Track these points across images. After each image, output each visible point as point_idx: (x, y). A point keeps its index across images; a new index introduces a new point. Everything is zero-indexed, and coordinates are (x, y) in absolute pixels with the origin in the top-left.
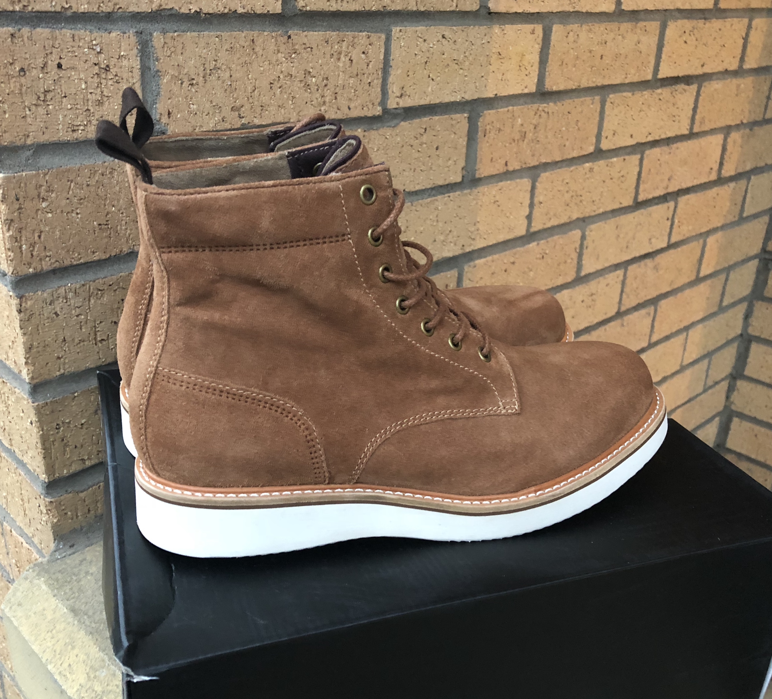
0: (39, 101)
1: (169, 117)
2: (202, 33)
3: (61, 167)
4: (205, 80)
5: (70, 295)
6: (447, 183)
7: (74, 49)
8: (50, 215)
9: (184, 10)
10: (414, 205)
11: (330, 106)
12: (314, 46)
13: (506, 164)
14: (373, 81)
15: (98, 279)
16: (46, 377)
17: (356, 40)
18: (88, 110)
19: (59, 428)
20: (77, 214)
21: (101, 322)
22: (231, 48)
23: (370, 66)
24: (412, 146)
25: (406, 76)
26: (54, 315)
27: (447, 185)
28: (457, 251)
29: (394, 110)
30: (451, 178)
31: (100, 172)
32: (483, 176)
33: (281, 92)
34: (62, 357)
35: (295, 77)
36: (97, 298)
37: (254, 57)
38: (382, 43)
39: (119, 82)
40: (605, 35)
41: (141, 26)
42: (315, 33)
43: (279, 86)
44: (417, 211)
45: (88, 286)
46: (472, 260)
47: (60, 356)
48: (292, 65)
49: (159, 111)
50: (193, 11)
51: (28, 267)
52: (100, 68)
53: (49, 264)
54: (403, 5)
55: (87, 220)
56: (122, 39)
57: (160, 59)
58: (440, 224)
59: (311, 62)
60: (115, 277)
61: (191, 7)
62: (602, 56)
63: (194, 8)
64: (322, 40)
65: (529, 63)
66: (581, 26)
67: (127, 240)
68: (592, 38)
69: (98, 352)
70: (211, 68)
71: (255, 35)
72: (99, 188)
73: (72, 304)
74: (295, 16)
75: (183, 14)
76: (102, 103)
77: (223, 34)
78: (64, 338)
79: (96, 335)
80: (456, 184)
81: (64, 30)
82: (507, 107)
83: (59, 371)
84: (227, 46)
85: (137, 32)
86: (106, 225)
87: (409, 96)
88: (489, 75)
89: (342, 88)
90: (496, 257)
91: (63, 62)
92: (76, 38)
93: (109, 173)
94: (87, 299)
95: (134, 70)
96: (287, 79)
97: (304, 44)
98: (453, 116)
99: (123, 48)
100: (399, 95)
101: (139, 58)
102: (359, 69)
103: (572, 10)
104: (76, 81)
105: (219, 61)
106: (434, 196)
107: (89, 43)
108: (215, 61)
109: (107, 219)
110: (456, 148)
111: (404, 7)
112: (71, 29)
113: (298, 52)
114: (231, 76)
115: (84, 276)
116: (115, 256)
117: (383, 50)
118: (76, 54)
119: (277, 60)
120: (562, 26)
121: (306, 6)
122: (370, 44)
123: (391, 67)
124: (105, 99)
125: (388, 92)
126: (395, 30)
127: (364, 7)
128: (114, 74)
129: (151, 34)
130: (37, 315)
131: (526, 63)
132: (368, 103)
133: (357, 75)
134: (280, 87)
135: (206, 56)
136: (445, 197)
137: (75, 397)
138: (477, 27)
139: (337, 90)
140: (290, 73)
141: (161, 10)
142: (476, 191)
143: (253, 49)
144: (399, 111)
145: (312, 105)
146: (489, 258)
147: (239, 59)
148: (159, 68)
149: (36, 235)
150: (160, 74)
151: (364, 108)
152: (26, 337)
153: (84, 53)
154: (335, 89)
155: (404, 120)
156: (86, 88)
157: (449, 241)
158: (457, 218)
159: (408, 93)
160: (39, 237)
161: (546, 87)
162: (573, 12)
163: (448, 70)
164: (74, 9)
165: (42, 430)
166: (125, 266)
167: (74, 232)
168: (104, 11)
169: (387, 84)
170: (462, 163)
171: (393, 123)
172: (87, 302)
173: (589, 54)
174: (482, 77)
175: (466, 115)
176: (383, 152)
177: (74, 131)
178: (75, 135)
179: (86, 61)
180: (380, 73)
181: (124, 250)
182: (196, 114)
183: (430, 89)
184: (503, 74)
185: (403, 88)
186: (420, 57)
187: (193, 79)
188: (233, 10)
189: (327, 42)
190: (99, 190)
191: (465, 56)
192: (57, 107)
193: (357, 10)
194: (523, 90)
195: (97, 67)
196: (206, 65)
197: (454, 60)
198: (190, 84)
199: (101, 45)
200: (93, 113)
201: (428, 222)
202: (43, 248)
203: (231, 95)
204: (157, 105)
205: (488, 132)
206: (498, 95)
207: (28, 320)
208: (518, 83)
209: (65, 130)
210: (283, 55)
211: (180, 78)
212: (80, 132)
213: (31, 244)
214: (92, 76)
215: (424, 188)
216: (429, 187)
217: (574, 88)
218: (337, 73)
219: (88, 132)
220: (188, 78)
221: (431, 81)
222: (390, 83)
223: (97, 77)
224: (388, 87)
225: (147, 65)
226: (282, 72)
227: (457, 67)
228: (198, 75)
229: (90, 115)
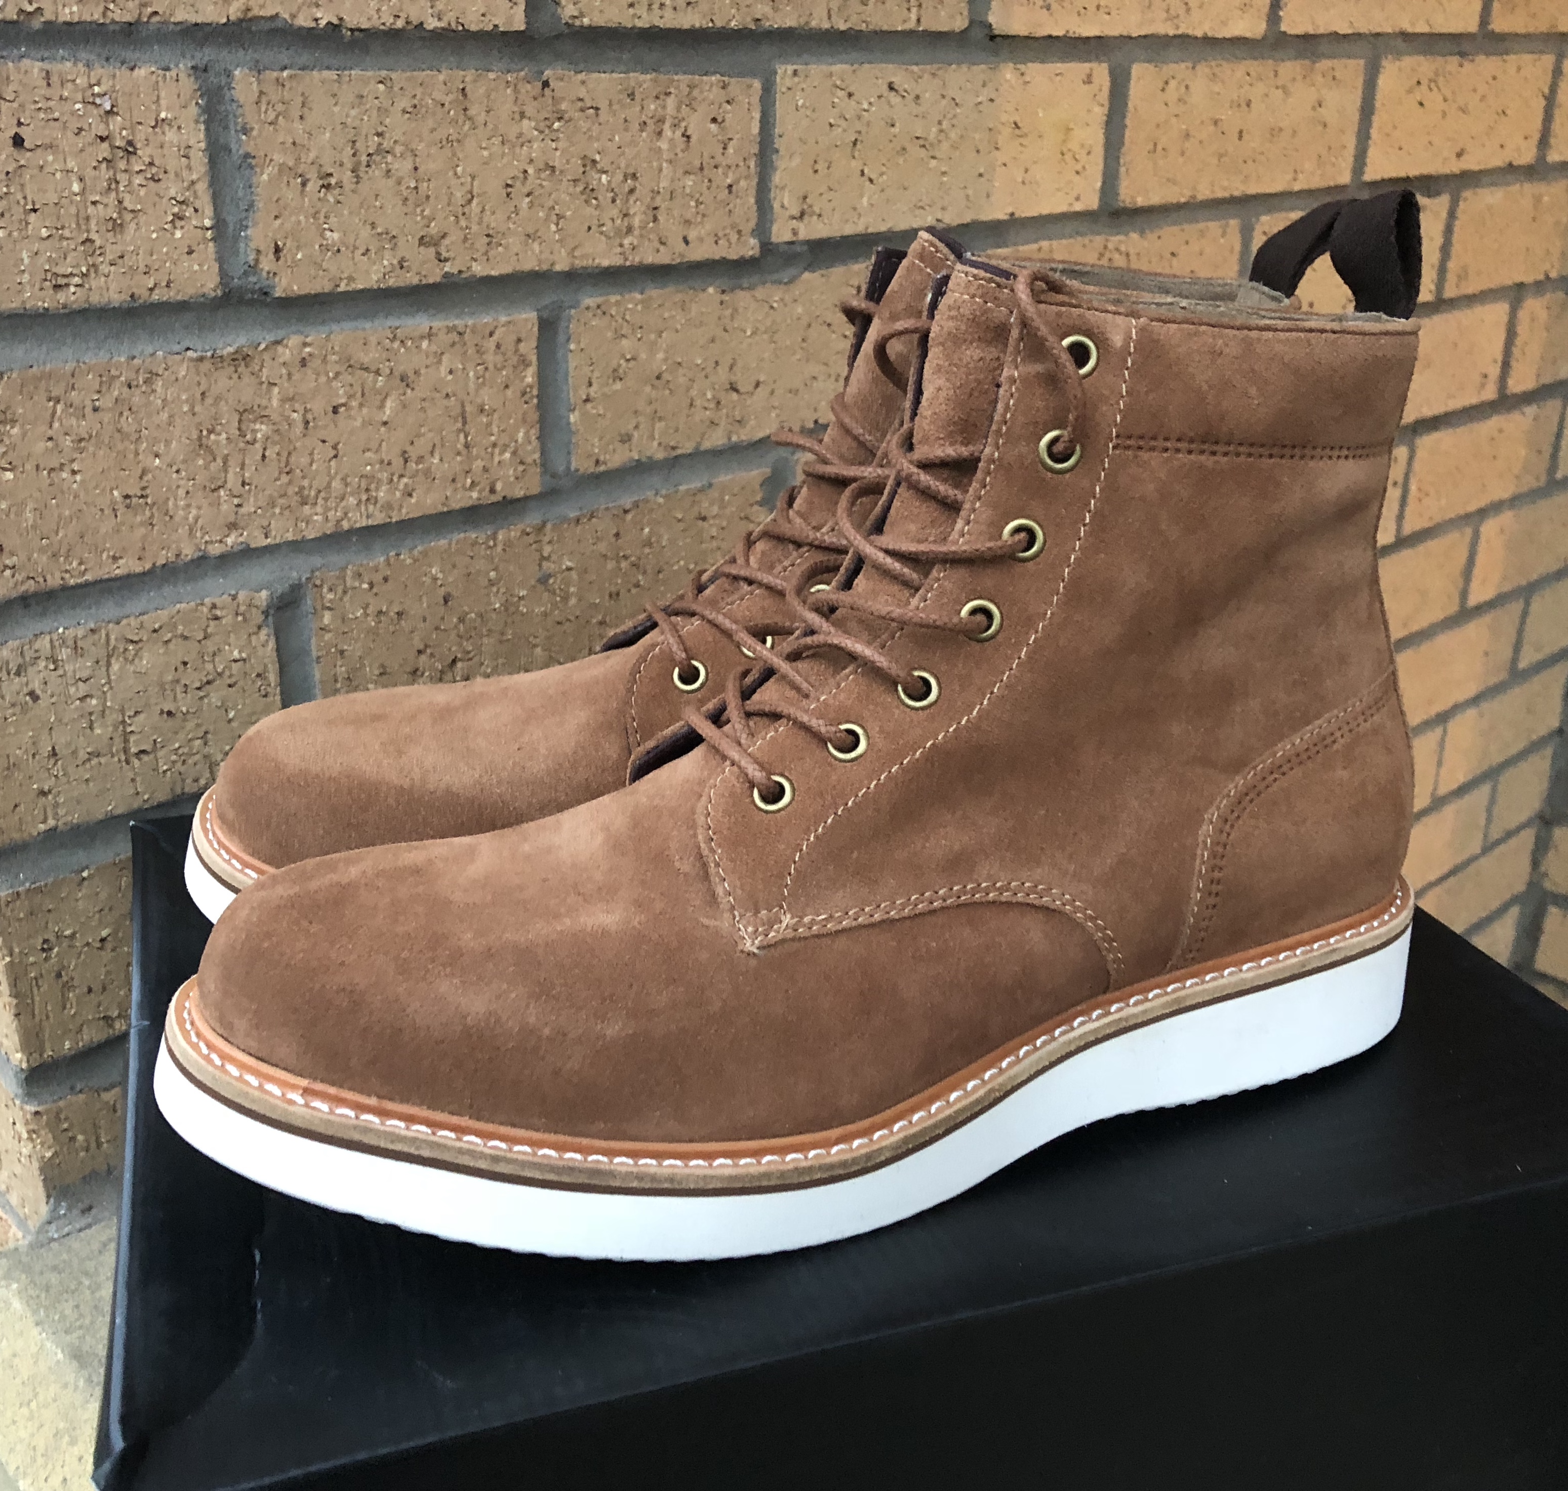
1: (278, 259)
2: (347, 73)
3: (31, 367)
4: (357, 177)
5: (64, 654)
7: (51, 104)
8: (9, 475)
9: (303, 21)
11: (641, 236)
12: (603, 105)
14: (737, 181)
15: (128, 617)
16: (16, 836)
17: (695, 93)
18: (88, 240)
19: (51, 949)
20: (74, 472)
21: (137, 713)
22: (415, 106)
23: (731, 150)
24: (829, 325)
25: (811, 171)
26: (28, 698)
29: (786, 247)
31: (123, 379)
33: (531, 205)
34: (50, 791)
35: (562, 172)
36: (126, 659)
37: (466, 127)
38: (755, 100)
39: (159, 180)
40: (1247, 87)
41: (206, 55)
42: (603, 75)
43: (526, 190)
45: (103, 632)
47: (46, 788)
48: (554, 145)
49: (253, 245)
50: (323, 23)
52: (113, 147)
53: (11, 584)
54: (800, 16)
55: (96, 488)
56: (161, 84)
57: (252, 129)
59: (598, 140)
60: (166, 612)
61: (319, 15)
62: (1241, 132)
63: (325, 17)
64: (620, 92)
65: (1082, 146)
66: (1193, 68)
67: (191, 530)
68: (1219, 94)
69: (133, 780)
70: (371, 151)
71: (467, 79)
72: (121, 414)
73: (69, 674)
74: (559, 36)
75: (301, 28)
76: (121, 225)
77: (394, 76)
78: (53, 748)
79: (126, 741)
81: (26, 62)
82: (1036, 241)
83: (44, 821)
84: (404, 103)
85: (193, 68)
86: (142, 496)
87: (820, 215)
88: (995, 171)
89: (668, 197)
91: (24, 132)
92: (55, 79)
93: (145, 382)
94: (103, 663)
95: (192, 153)
96: (543, 175)
97: (581, 100)
99: (163, 102)
100: (795, 212)
101: (202, 127)
102: (705, 155)
103: (1171, 33)
104: (58, 175)
105: (387, 135)
107: (84, 91)
108: (379, 135)
109: (144, 484)
111: (802, 21)
112: (43, 60)
113: (566, 116)
114: (416, 169)
115: (93, 611)
116: (164, 565)
117: (757, 115)
118: (56, 115)
119: (520, 135)
120: (1150, 67)
121: (582, 15)
122: (728, 102)
123: (777, 151)
124: (128, 217)
125: (772, 207)
126: (784, 71)
127: (712, 20)
128: (147, 160)
129: (229, 74)
131: (1074, 145)
132: (728, 231)
135: (357, 123)
137: (84, 879)
138: (964, 67)
139: (658, 202)
140: (551, 163)
141: (251, 20)
143: (465, 110)
144: (798, 249)
145: (602, 233)
147: (433, 130)
148: (250, 149)
150: (253, 162)
151: (720, 242)
153: (74, 113)
154: (653, 198)
155: (810, 267)
156: (83, 192)
159: (817, 209)
161: (1122, 197)
162: (1175, 36)
163: (905, 160)
164: (48, 16)
165: (11, 955)
166: (189, 588)
167: (67, 513)
168: (117, 19)
169: (770, 190)
171: (785, 276)
172: (104, 669)
173: (1212, 128)
174: (981, 175)
176: (765, 336)
177: (57, 287)
178: (62, 297)
179: (81, 129)
180: (752, 164)
181: (185, 552)
182: (339, 251)
183: (865, 200)
184: (1026, 171)
185: (805, 198)
186: (840, 130)
187: (331, 175)
188: (415, 23)
189: (632, 96)
190: (123, 419)
191: (941, 131)
192: (15, 234)
193: (697, 25)
194: (1071, 205)
195: (105, 145)
196: (358, 144)
197: (917, 138)
198: (323, 186)
199: (114, 95)
200: (100, 247)
203: (418, 210)
204: (249, 232)
206: (1017, 215)
208: (1058, 190)
209: (37, 286)
210: (533, 124)
211: (300, 171)
212: (72, 289)
214: (95, 164)
217: (1183, 200)
218: (655, 164)
219: (90, 289)
220: (319, 172)
221: (868, 183)
222: (777, 187)
223: (107, 168)
224: (772, 195)
225: (222, 141)
226: (531, 161)
227: (923, 153)
228: (341, 165)
229: (94, 251)
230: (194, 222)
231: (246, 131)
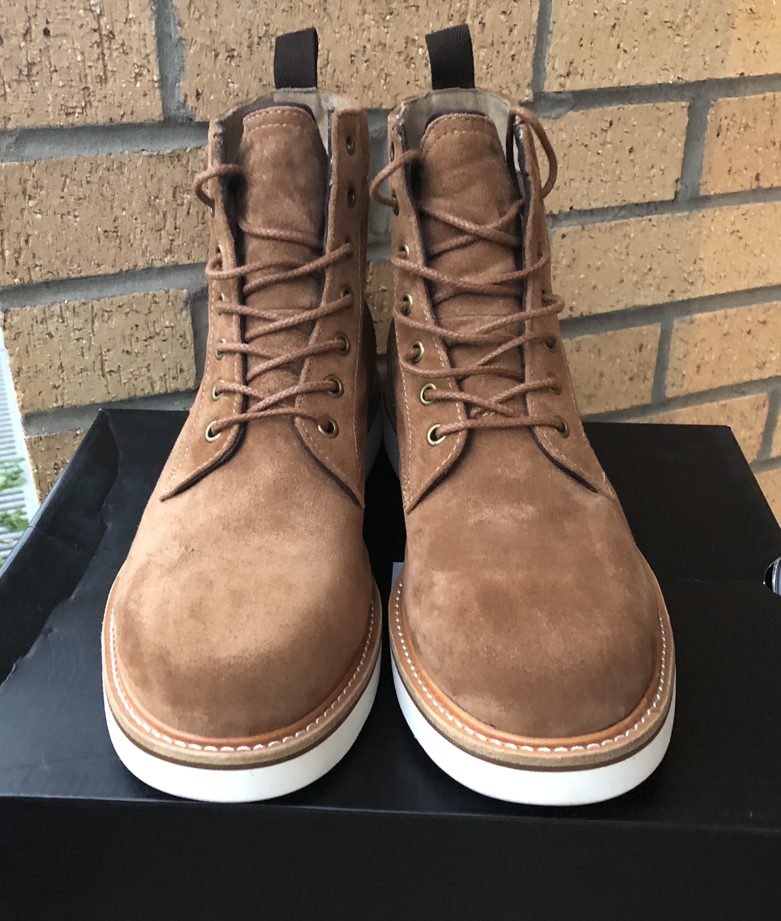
0: (22, 77)
1: (198, 100)
3: (52, 158)
4: (251, 51)
5: (67, 314)
6: (647, 200)
7: (65, 10)
8: (39, 216)
10: (587, 229)
12: (422, 4)
13: (757, 178)
14: (519, 53)
15: (103, 297)
16: (41, 408)
19: (59, 469)
20: (75, 217)
21: (108, 350)
22: (291, 8)
23: (515, 32)
24: (586, 146)
25: (577, 45)
26: (47, 336)
27: (648, 204)
28: (662, 298)
29: (555, 95)
30: (656, 194)
31: (104, 166)
32: (712, 193)
33: (368, 68)
34: (59, 386)
35: (391, 47)
36: (103, 321)
37: (325, 20)
39: (127, 54)
43: (364, 59)
44: (592, 238)
45: (90, 305)
46: (689, 312)
47: (57, 385)
48: (386, 30)
49: (183, 92)
51: (13, 276)
52: (101, 35)
53: (39, 275)
55: (88, 225)
57: (184, 23)
58: (632, 259)
59: (417, 26)
60: (126, 297)
67: (143, 252)
69: (106, 386)
70: (261, 35)
72: (103, 185)
73: (71, 325)
76: (106, 79)
78: (61, 364)
79: (102, 365)
80: (663, 203)
82: (762, 92)
83: (57, 401)
84: (284, 5)
86: (114, 232)
87: (582, 75)
88: (730, 43)
90: (731, 311)
91: (50, 28)
93: (117, 168)
94: (90, 321)
95: (147, 38)
96: (377, 49)
98: (660, 105)
99: (131, 8)
100: (563, 72)
101: (154, 23)
102: (496, 35)
104: (69, 52)
105: (272, 25)
106: (624, 217)
107: (84, 3)
108: (267, 25)
109: (116, 225)
110: (664, 151)
113: (395, 12)
115: (85, 292)
116: (127, 271)
117: (536, 9)
118: (68, 17)
119: (362, 24)
123: (551, 33)
124: (109, 74)
125: (545, 70)
128: (120, 42)
130: (25, 335)
132: (509, 84)
133: (492, 44)
134: (366, 61)
135: (252, 19)
136: (641, 221)
137: (77, 435)
140: (383, 41)
142: (701, 214)
143: (325, 9)
144: (564, 96)
145: (417, 85)
146: (720, 313)
148: (183, 35)
149: (22, 239)
150: (184, 42)
152: (13, 358)
153: (79, 16)
155: (574, 108)
156: (83, 61)
157: (648, 282)
158: (664, 252)
159: (580, 71)
160: (27, 242)
163: (655, 37)
165: (37, 469)
166: (141, 284)
167: (71, 238)
169: (544, 58)
170: (677, 174)
171: (555, 112)
172: (90, 325)
174: (717, 47)
175: (683, 104)
177: (68, 114)
178: (70, 119)
179: (82, 26)
180: (531, 42)
181: (139, 264)
182: (237, 95)
183: (619, 65)
184: (758, 43)
185: (571, 63)
186: (602, 18)
187: (234, 50)
190: (104, 189)
191: (687, 16)
192: (45, 84)
195: (97, 34)
196: (252, 31)
197: (666, 22)
198: (229, 56)
199: (102, 5)
200: (93, 92)
201: (611, 255)
202: (31, 255)
204: (181, 83)
205: (724, 128)
206: (746, 75)
207: (15, 339)
209: (57, 113)
210: (371, 17)
211: (214, 47)
212: (77, 115)
213: (15, 251)
214: (90, 44)
215: (606, 206)
216: (614, 204)
219: (87, 115)
220: (227, 49)
221: (623, 52)
222: (550, 55)
223: (98, 47)
224: (546, 61)
225: (166, 30)
226: (369, 40)
227: (670, 32)
228: (241, 44)
229: (89, 94)
230: (148, 78)
231: (180, 24)
